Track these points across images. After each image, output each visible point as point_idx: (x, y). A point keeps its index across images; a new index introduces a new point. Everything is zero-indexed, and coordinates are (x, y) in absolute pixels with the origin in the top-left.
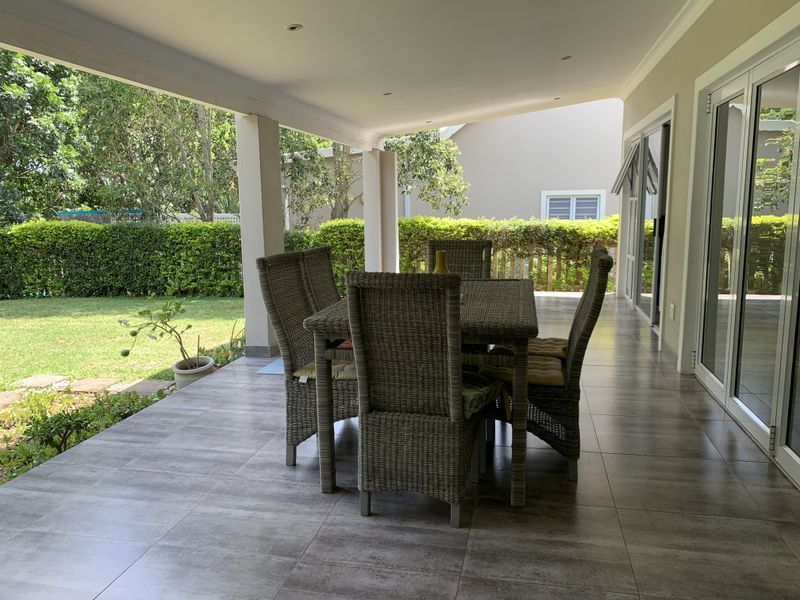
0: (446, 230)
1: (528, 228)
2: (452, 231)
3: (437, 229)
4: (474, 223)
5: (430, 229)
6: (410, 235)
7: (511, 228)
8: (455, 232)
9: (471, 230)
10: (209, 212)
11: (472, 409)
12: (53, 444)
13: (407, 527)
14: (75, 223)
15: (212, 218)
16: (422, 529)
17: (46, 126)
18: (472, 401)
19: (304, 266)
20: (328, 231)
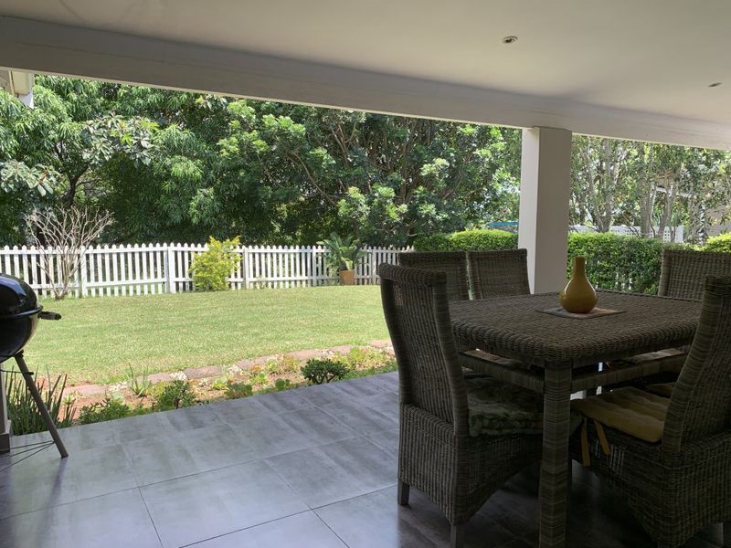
10: (607, 224)
11: (475, 427)
12: (315, 381)
13: (416, 529)
14: (495, 232)
15: (608, 230)
16: (424, 536)
17: (487, 156)
18: (473, 417)
19: (472, 265)
20: (715, 245)
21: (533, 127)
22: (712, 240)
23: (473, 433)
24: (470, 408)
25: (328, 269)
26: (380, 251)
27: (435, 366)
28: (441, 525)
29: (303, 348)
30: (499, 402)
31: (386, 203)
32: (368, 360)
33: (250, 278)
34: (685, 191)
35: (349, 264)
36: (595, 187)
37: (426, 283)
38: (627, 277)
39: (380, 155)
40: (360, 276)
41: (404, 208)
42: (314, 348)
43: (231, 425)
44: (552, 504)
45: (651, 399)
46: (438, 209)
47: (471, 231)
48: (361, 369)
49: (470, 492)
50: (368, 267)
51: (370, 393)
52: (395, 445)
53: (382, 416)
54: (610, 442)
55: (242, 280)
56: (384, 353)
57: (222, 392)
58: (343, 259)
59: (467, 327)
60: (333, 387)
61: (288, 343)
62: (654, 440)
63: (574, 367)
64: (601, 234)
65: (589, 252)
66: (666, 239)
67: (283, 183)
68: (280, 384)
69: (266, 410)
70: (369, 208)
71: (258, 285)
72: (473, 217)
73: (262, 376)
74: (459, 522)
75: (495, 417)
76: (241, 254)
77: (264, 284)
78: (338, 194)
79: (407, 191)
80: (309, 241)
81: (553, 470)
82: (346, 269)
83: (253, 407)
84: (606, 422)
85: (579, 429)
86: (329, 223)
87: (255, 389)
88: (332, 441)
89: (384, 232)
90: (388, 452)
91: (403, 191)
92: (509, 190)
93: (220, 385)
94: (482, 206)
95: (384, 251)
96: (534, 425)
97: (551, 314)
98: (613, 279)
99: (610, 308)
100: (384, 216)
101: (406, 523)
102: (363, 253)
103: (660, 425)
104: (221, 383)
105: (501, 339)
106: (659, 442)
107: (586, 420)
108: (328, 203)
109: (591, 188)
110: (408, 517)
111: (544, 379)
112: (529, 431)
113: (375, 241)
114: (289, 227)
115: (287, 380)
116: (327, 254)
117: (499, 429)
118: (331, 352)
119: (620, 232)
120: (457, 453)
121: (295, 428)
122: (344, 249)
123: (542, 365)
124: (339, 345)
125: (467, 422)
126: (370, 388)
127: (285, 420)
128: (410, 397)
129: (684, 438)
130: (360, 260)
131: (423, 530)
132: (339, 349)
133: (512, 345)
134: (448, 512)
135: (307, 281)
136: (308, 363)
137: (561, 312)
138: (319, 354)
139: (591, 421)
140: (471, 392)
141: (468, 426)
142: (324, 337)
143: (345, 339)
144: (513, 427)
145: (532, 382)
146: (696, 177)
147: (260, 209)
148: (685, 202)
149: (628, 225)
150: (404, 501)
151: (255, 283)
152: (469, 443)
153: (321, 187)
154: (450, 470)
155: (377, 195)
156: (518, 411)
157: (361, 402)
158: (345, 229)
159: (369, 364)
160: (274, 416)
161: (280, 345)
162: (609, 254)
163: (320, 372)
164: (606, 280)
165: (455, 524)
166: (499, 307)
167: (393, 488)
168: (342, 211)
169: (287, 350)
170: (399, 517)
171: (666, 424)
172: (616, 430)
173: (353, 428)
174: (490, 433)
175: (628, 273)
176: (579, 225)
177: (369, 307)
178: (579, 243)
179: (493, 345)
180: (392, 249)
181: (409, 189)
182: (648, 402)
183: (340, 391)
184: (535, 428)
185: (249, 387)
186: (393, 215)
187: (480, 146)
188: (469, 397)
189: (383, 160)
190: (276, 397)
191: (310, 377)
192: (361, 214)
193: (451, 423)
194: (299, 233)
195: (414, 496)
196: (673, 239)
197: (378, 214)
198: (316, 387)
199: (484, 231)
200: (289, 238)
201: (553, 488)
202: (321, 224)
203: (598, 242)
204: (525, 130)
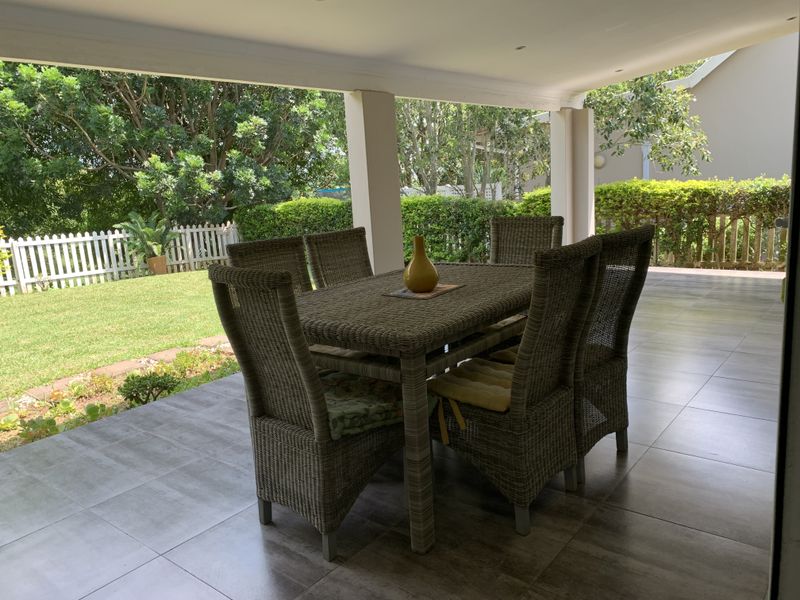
0: (665, 195)
1: (775, 188)
2: (672, 195)
3: (654, 194)
4: (702, 185)
5: (645, 195)
6: (621, 202)
7: (752, 190)
8: (677, 198)
9: (697, 193)
10: (433, 185)
11: (337, 429)
12: (138, 401)
13: (284, 547)
14: (324, 200)
15: (435, 192)
16: (294, 553)
17: (304, 113)
18: (334, 420)
19: (311, 250)
20: (531, 200)
21: (355, 90)
22: (527, 195)
23: (335, 435)
24: (329, 410)
25: (131, 256)
26: (194, 230)
27: (287, 372)
28: (310, 536)
29: (114, 360)
30: (356, 396)
31: (195, 175)
32: (200, 365)
33: (25, 279)
34: (501, 148)
35: (156, 249)
36: (418, 145)
37: (269, 286)
38: (457, 238)
39: (180, 115)
40: (175, 262)
41: (217, 175)
42: (129, 358)
43: (36, 476)
44: (420, 490)
45: (495, 368)
46: (258, 175)
47: (299, 200)
48: (192, 376)
49: (338, 497)
50: (182, 250)
51: (209, 404)
52: (249, 459)
53: (227, 428)
54: (465, 416)
55: (15, 282)
56: (218, 352)
57: (13, 433)
58: (149, 243)
59: (317, 325)
60: (162, 405)
61: (93, 356)
62: (503, 409)
63: (428, 352)
64: (430, 197)
65: (420, 216)
66: (488, 197)
67: (54, 154)
68: (93, 411)
69: (81, 448)
70: (174, 180)
71: (38, 287)
72: (299, 183)
73: (66, 404)
74: (330, 530)
75: (356, 415)
76: (8, 249)
77: (47, 284)
78: (131, 163)
79: (219, 155)
80: (102, 224)
81: (417, 457)
82: (154, 255)
83: (62, 448)
84: (459, 398)
85: (436, 410)
86: (123, 199)
87: (59, 421)
88: (172, 469)
89: (197, 207)
90: (241, 468)
91: (214, 156)
92: (333, 152)
93: (9, 425)
94: (306, 170)
95: (200, 229)
96: (394, 414)
97: (398, 297)
98: (444, 241)
99: (451, 283)
100: (194, 188)
101: (274, 543)
102: (175, 234)
103: (506, 393)
104: (9, 421)
105: (354, 334)
106: (508, 411)
107: (441, 399)
108: (119, 175)
109: (414, 147)
110: (274, 536)
111: (400, 368)
112: (390, 422)
113: (187, 218)
114: (71, 208)
115: (102, 406)
116: (128, 239)
117: (361, 426)
118: (152, 361)
119: (446, 192)
120: (320, 461)
121: (123, 462)
122: (149, 230)
123: (397, 355)
124: (160, 350)
125: (329, 427)
126: (210, 398)
127: (107, 455)
128: (261, 408)
129: (528, 403)
130: (172, 244)
131: (293, 546)
132: (162, 356)
133: (366, 339)
134: (317, 522)
135: (105, 274)
136: (127, 380)
137: (406, 294)
138: (138, 365)
139: (446, 400)
140: (328, 390)
141: (329, 430)
142: (140, 344)
143: (167, 343)
144: (374, 421)
145: (388, 373)
146: (509, 134)
147: (29, 189)
148: (500, 158)
149: (452, 184)
150: (267, 520)
151: (33, 284)
152: (332, 447)
153: (108, 156)
154: (315, 479)
155: (183, 164)
156: (378, 404)
157: (201, 416)
158: (148, 206)
159: (202, 368)
160: (93, 453)
161: (85, 360)
162: (438, 216)
163: (144, 390)
164: (438, 242)
165: (327, 532)
166: (345, 295)
167: (252, 508)
168: (140, 186)
169: (94, 367)
170: (264, 537)
171: (512, 393)
172: (469, 405)
173: (196, 449)
174: (352, 432)
175: (457, 234)
176: (406, 187)
177: (191, 298)
178: (409, 207)
179: (346, 340)
180: (209, 227)
181: (220, 153)
182: (493, 371)
183: (173, 408)
184: (396, 417)
185: (51, 422)
186: (206, 186)
187: (297, 103)
188: (326, 395)
189: (184, 120)
190: (91, 429)
191: (131, 398)
192: (166, 188)
193: (312, 430)
194: (85, 214)
195: (277, 511)
196: (494, 198)
197: (188, 187)
198: (140, 409)
199: (312, 200)
200: (73, 222)
201: (419, 475)
202: (114, 201)
203: (428, 205)
204: (347, 94)
